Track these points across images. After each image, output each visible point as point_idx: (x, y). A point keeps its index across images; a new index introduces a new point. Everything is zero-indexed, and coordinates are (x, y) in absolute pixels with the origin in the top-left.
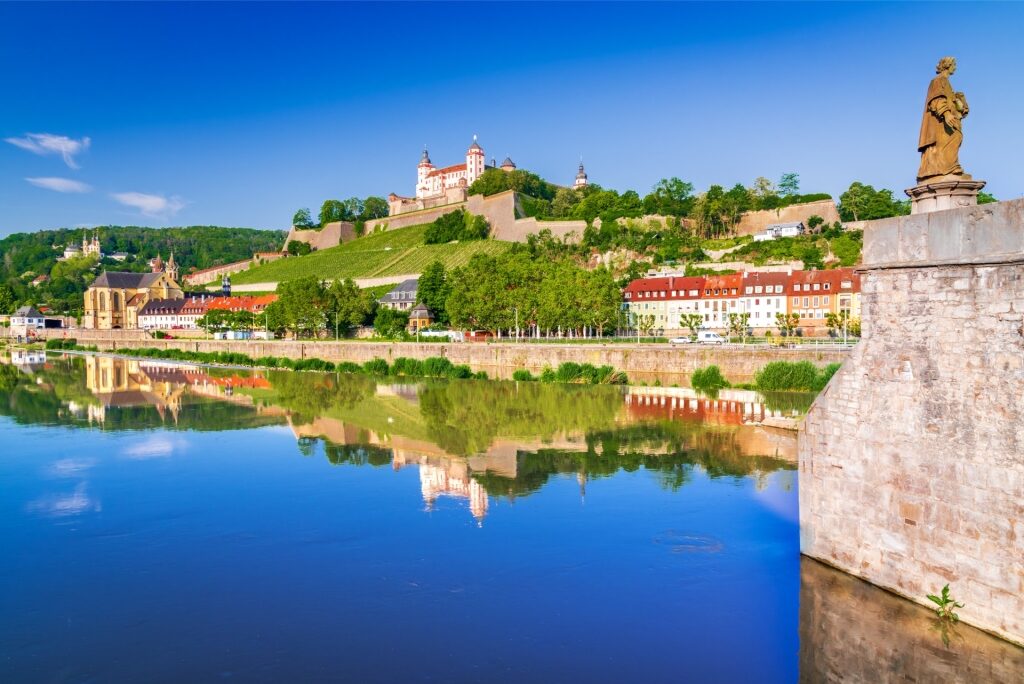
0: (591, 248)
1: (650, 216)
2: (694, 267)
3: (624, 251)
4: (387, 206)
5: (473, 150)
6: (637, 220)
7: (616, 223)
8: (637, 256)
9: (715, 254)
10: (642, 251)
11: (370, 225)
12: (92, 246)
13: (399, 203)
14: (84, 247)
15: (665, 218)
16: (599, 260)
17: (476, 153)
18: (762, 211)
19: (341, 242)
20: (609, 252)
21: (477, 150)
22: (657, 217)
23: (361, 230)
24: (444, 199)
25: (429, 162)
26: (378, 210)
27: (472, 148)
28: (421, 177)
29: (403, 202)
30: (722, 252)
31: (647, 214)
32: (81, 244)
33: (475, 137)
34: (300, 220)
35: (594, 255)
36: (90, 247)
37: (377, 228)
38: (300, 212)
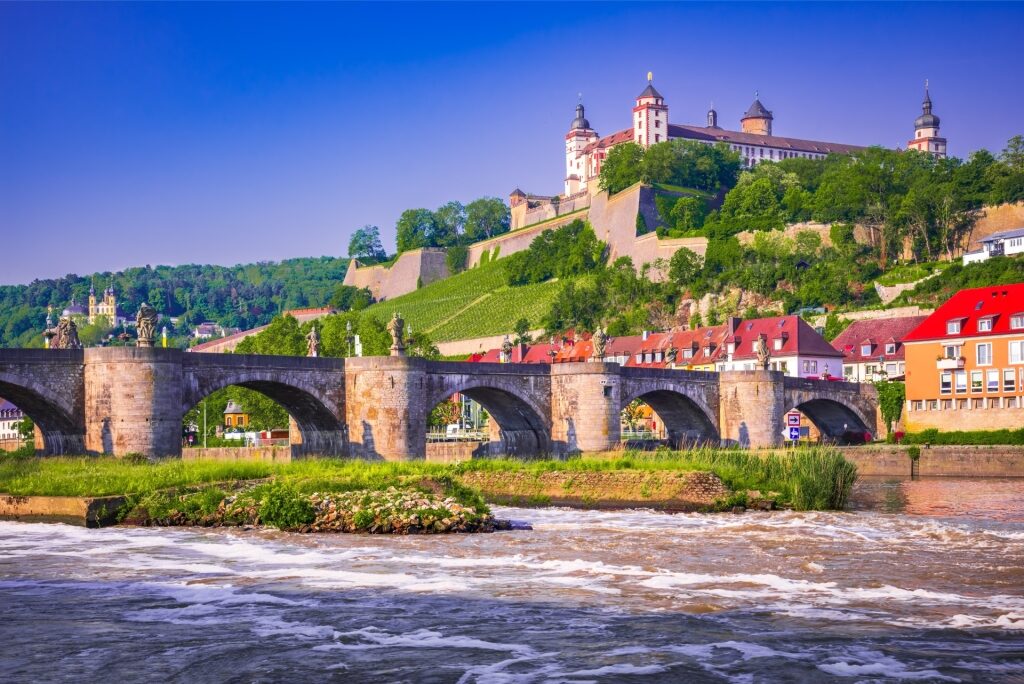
0: (682, 289)
1: (799, 225)
2: (841, 318)
3: (735, 292)
4: (507, 214)
5: (644, 101)
6: (775, 233)
7: (737, 241)
8: (759, 302)
9: (887, 293)
10: (768, 289)
11: (476, 251)
12: (103, 307)
13: (523, 207)
14: (91, 307)
15: (829, 226)
16: (692, 309)
17: (649, 107)
18: (1006, 204)
19: (420, 284)
20: (708, 296)
21: (652, 101)
22: (813, 226)
23: (461, 262)
24: (585, 197)
25: (586, 125)
26: (494, 222)
27: (644, 96)
28: (571, 156)
29: (531, 206)
30: (900, 288)
31: (794, 221)
32: (86, 302)
33: (650, 76)
34: (361, 248)
35: (684, 302)
36: (100, 307)
37: (485, 255)
38: (361, 234)
